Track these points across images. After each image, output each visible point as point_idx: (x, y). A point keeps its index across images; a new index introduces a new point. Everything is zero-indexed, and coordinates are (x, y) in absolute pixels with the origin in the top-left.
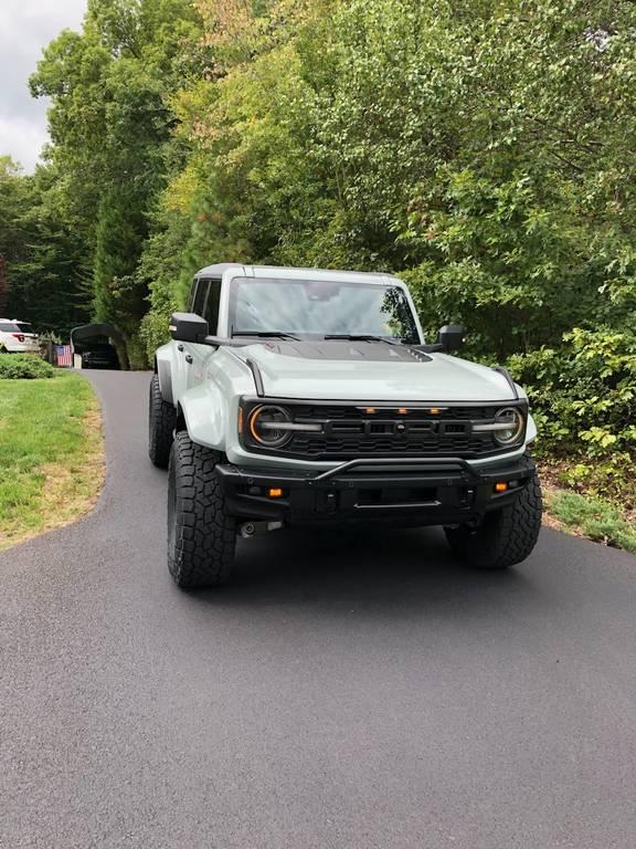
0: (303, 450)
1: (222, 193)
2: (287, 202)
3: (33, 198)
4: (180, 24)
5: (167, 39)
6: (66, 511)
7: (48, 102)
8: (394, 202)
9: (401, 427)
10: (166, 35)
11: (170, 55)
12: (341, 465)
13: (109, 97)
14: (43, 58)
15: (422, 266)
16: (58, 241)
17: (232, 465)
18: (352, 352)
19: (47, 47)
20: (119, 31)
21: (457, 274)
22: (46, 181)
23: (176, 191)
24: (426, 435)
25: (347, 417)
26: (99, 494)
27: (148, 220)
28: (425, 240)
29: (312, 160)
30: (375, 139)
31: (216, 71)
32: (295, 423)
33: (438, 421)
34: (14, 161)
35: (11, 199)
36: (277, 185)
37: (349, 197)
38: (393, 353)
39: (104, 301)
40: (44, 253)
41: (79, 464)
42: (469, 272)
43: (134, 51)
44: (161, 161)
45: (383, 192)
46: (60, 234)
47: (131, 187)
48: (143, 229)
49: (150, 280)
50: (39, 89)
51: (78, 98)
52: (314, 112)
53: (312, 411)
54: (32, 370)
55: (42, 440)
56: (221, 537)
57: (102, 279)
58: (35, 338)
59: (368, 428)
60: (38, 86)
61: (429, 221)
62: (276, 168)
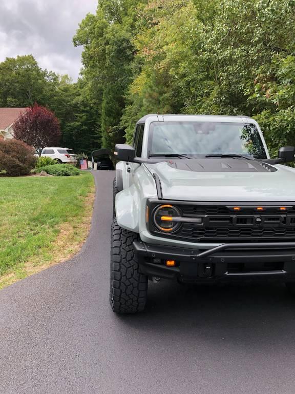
0: (188, 235)
1: (157, 83)
2: (189, 84)
3: (76, 93)
4: (139, 5)
5: (133, 13)
6: (66, 251)
7: (82, 49)
8: (246, 80)
9: (259, 220)
10: (133, 11)
11: (135, 20)
12: (219, 246)
13: (107, 43)
14: (79, 28)
15: (263, 113)
16: (87, 111)
17: (143, 242)
18: (224, 166)
19: (80, 23)
20: (112, 12)
21: (284, 116)
22: (82, 84)
23: (136, 85)
24: (277, 225)
25: (219, 213)
26: (85, 241)
27: (125, 99)
28: (264, 99)
29: (202, 61)
30: (236, 46)
31: (154, 21)
32: (183, 216)
33: (285, 216)
34: (69, 77)
35: (67, 94)
36: (184, 76)
37: (222, 78)
38: (251, 166)
39: (106, 138)
40: (81, 117)
41: (78, 223)
42: (292, 115)
43: (119, 21)
44: (130, 71)
45: (241, 74)
46: (88, 108)
47: (117, 84)
48: (122, 103)
49: (126, 128)
50: (77, 43)
51: (94, 45)
52: (202, 35)
53: (195, 209)
54: (69, 172)
55: (62, 209)
56: (137, 287)
57: (105, 128)
58: (74, 156)
59: (234, 221)
60: (77, 41)
61: (267, 88)
62: (183, 67)
